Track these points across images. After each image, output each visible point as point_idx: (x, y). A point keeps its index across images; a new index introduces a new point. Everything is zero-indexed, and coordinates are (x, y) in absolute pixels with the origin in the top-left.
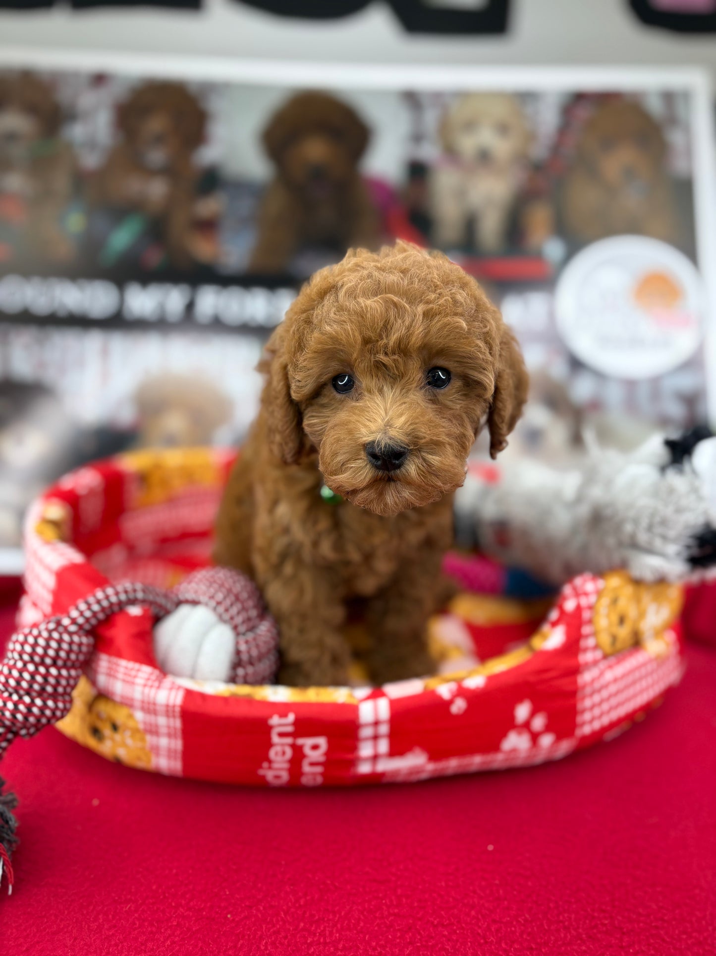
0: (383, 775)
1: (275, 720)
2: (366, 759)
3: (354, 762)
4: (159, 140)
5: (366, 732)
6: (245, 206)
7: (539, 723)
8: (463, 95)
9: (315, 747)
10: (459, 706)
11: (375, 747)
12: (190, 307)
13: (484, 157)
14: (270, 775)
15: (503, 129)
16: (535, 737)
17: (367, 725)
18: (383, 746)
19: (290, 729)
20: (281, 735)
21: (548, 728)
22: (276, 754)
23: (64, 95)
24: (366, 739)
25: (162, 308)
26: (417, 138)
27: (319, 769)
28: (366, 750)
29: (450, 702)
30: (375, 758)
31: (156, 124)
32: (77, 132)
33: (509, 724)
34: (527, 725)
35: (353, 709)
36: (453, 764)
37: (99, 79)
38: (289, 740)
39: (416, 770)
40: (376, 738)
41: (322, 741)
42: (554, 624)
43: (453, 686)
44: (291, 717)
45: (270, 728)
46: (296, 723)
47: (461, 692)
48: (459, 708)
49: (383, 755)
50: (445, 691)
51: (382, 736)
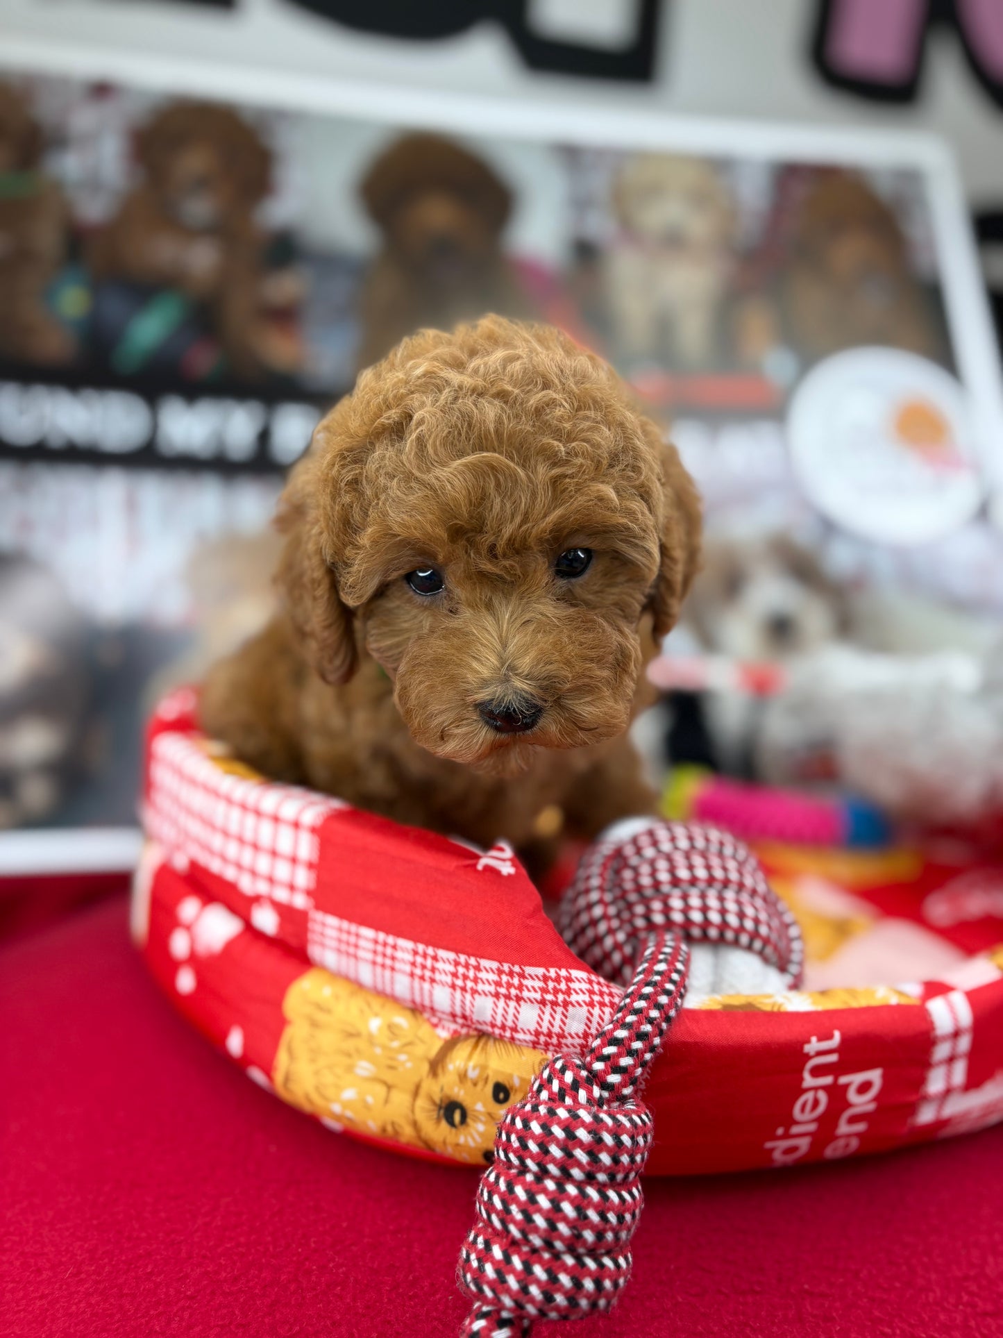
0: (947, 1122)
1: (812, 1046)
2: (933, 1099)
3: (916, 1105)
4: (202, 184)
5: (941, 1051)
6: (340, 288)
9: (864, 1088)
11: (949, 1076)
12: (264, 437)
13: (673, 242)
14: (780, 1149)
17: (943, 1038)
18: (959, 1073)
19: (832, 1059)
20: (816, 1071)
22: (803, 1109)
24: (940, 1063)
25: (220, 439)
26: (580, 204)
27: (860, 1127)
28: (935, 1083)
30: (945, 1095)
32: (69, 165)
35: (919, 1014)
37: (101, 90)
38: (827, 1080)
40: (951, 1060)
41: (875, 1076)
44: (837, 1038)
45: (802, 1061)
49: (956, 1089)
51: (959, 1058)
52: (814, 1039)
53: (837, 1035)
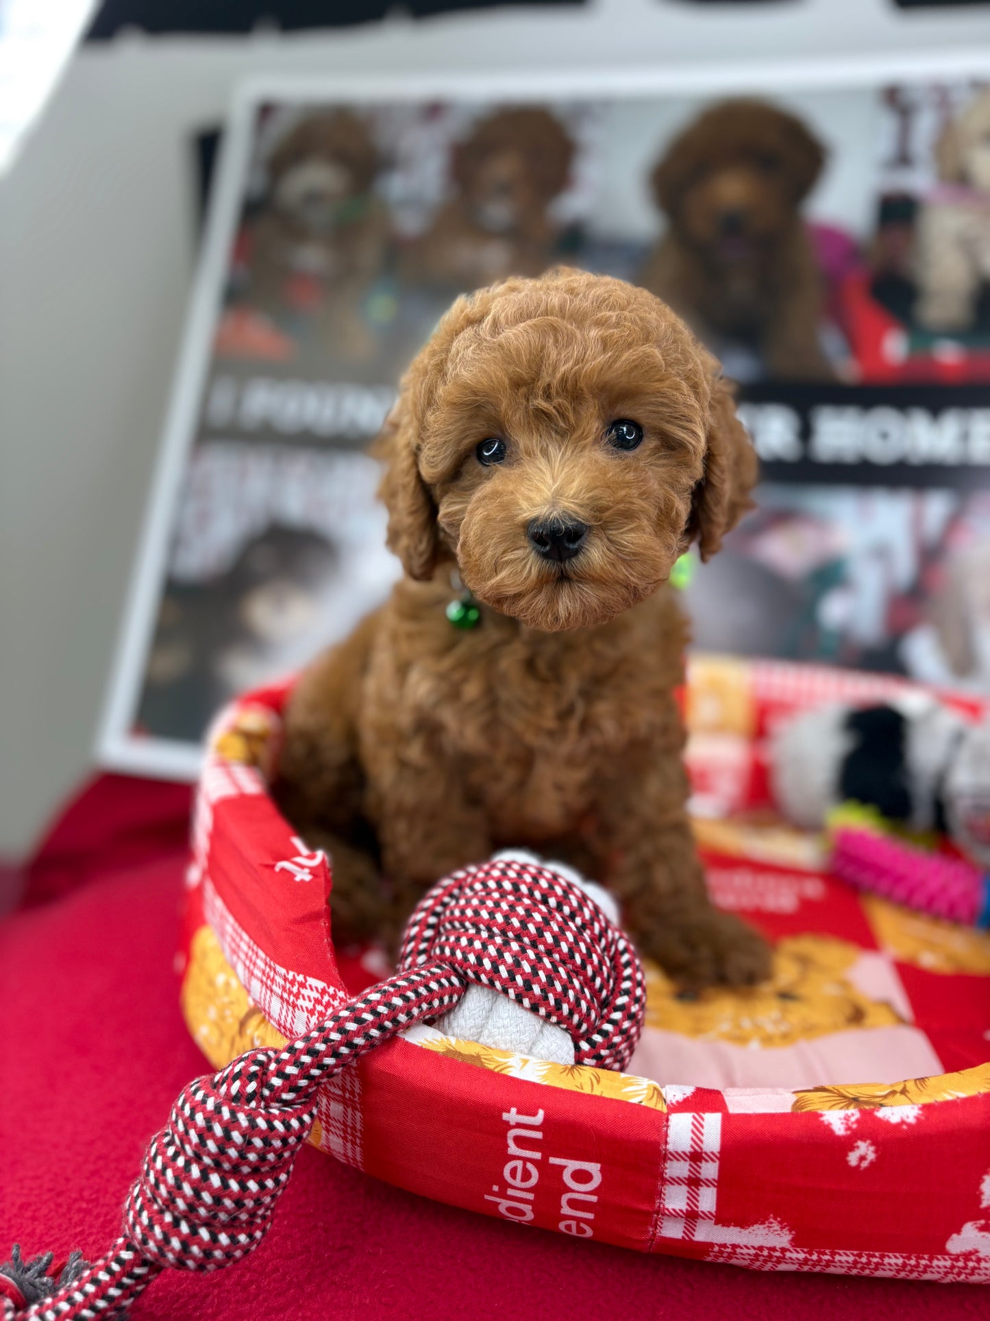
0: (706, 1247)
1: (512, 1116)
2: (675, 1215)
3: (653, 1215)
4: (505, 189)
5: (675, 1169)
9: (581, 1176)
10: (862, 1155)
11: (693, 1198)
14: (504, 1206)
17: (678, 1156)
18: (708, 1200)
19: (535, 1135)
20: (521, 1142)
22: (513, 1174)
23: (383, 137)
24: (676, 1181)
26: (903, 159)
27: (588, 1215)
28: (675, 1199)
29: (847, 1144)
30: (692, 1216)
31: (504, 167)
35: (658, 1121)
36: (844, 1260)
37: (434, 110)
38: (534, 1154)
40: (694, 1182)
41: (594, 1168)
43: (854, 1113)
44: (539, 1118)
45: (502, 1127)
47: (869, 1127)
48: (862, 1158)
49: (706, 1216)
50: (837, 1119)
51: (708, 1183)
52: (514, 1110)
53: (541, 1113)
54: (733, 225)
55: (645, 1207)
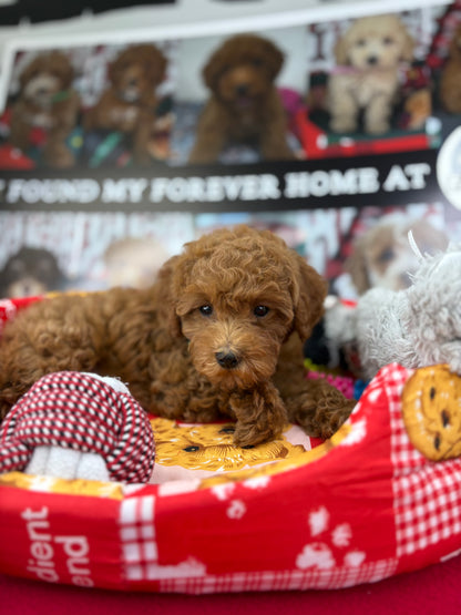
0: (156, 583)
1: (28, 514)
2: (134, 564)
3: (121, 567)
5: (128, 534)
6: (189, 119)
7: (341, 536)
8: (353, 21)
10: (237, 509)
11: (142, 551)
12: (147, 192)
13: (372, 63)
14: (40, 573)
15: (388, 41)
16: (339, 555)
17: (128, 525)
18: (151, 551)
19: (45, 525)
20: (39, 531)
21: (354, 545)
22: (38, 550)
23: (76, 63)
24: (130, 542)
27: (86, 572)
28: (132, 554)
29: (226, 505)
30: (143, 564)
31: (133, 73)
32: (82, 84)
33: (304, 537)
34: (326, 538)
36: (239, 581)
37: (99, 49)
38: (47, 537)
39: (194, 583)
40: (141, 541)
41: (81, 540)
42: (355, 419)
43: (231, 486)
44: (44, 512)
45: (24, 523)
46: (50, 518)
47: (240, 493)
48: (237, 512)
49: (152, 562)
50: (221, 491)
51: (149, 540)
52: (28, 510)
53: (45, 509)
54: (242, 91)
55: (114, 561)
